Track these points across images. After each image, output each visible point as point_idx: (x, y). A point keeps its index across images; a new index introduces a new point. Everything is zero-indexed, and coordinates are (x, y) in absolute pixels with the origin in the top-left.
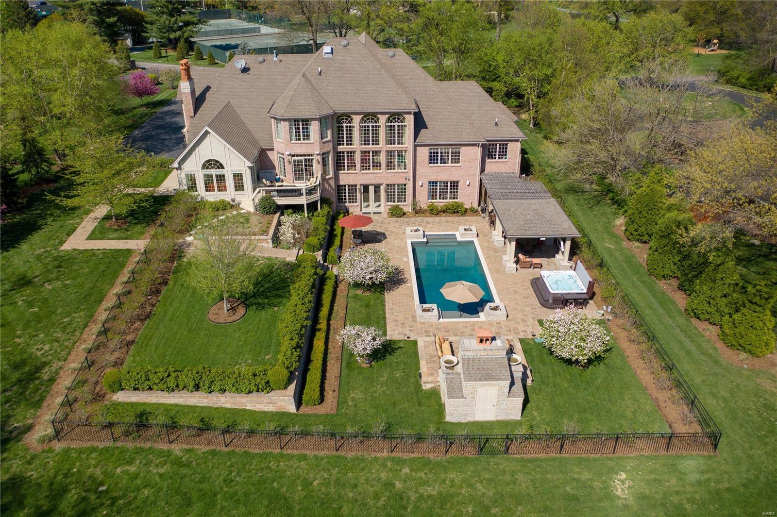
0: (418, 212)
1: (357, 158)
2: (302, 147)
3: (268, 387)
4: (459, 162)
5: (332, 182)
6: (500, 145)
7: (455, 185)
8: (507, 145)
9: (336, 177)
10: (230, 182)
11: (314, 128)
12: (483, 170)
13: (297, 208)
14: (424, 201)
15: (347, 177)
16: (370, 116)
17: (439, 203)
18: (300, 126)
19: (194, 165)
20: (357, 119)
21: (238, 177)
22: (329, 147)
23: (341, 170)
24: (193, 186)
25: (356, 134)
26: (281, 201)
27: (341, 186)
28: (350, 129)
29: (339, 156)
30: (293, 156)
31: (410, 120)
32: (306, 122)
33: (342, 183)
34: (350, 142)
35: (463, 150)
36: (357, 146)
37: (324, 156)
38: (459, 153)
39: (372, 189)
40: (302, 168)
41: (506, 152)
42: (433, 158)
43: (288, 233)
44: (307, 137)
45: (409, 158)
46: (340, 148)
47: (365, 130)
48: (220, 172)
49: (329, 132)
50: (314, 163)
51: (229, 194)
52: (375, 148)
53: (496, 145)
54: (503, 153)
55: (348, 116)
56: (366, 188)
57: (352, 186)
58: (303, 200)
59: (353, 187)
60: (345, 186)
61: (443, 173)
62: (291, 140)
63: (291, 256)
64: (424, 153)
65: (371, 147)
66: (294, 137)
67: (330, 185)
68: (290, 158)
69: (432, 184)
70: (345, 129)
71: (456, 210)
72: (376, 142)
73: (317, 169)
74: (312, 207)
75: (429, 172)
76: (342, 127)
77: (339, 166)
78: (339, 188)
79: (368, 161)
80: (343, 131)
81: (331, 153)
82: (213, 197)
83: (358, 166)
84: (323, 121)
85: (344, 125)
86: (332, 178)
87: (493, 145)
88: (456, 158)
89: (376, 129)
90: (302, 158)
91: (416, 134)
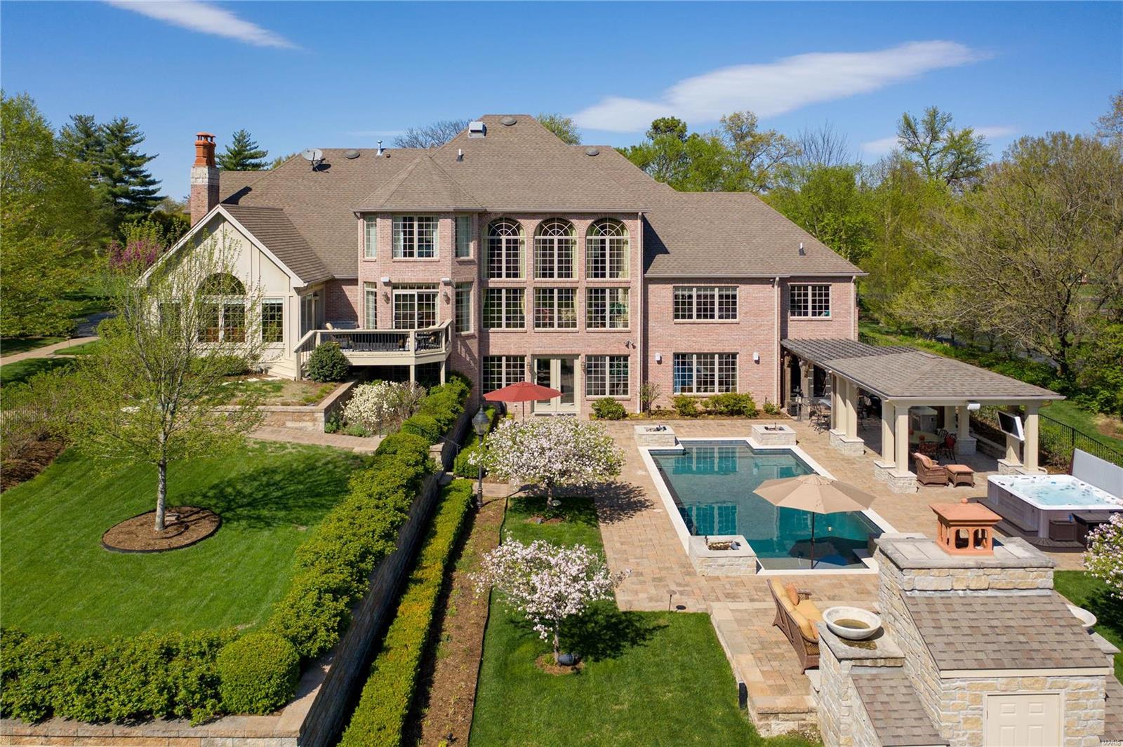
0: (653, 413)
1: (528, 304)
2: (415, 271)
4: (734, 317)
5: (474, 345)
6: (814, 288)
7: (729, 360)
8: (827, 288)
9: (483, 338)
10: (254, 323)
11: (442, 234)
12: (784, 335)
14: (666, 394)
15: (503, 342)
16: (556, 222)
17: (698, 398)
18: (414, 228)
20: (528, 228)
22: (471, 274)
23: (493, 326)
25: (527, 256)
26: (359, 358)
27: (493, 358)
28: (514, 246)
29: (489, 298)
30: (395, 286)
31: (633, 233)
32: (428, 219)
33: (493, 351)
34: (514, 272)
35: (742, 291)
36: (528, 277)
37: (460, 289)
38: (734, 297)
39: (555, 366)
40: (413, 312)
41: (827, 301)
42: (681, 309)
44: (426, 248)
45: (633, 303)
46: (493, 283)
47: (544, 248)
48: (235, 300)
49: (472, 246)
50: (439, 301)
51: (250, 347)
52: (565, 282)
53: (806, 288)
54: (822, 306)
55: (510, 221)
56: (544, 364)
57: (515, 358)
58: (407, 358)
59: (516, 362)
60: (500, 359)
61: (704, 336)
62: (394, 255)
64: (663, 296)
65: (556, 281)
66: (401, 250)
67: (469, 351)
68: (388, 289)
69: (681, 359)
70: (504, 245)
71: (737, 410)
72: (566, 271)
73: (444, 312)
75: (674, 336)
76: (500, 241)
77: (488, 320)
78: (489, 363)
79: (551, 309)
80: (500, 248)
81: (475, 285)
83: (529, 318)
84: (462, 220)
85: (504, 238)
86: (472, 337)
87: (799, 288)
88: (729, 306)
89: (566, 247)
90: (415, 292)
91: (647, 262)
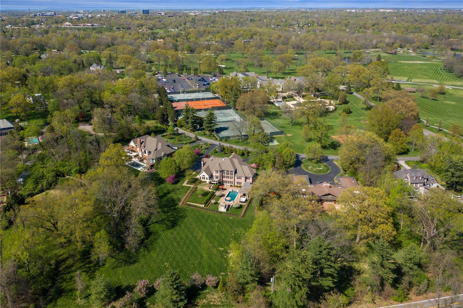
0: (235, 186)
2: (217, 174)
3: (202, 204)
7: (241, 183)
9: (222, 179)
10: (206, 178)
11: (219, 172)
12: (245, 181)
13: (214, 184)
15: (224, 179)
16: (228, 171)
17: (238, 185)
18: (217, 172)
19: (201, 176)
20: (226, 171)
21: (207, 178)
24: (201, 178)
25: (225, 173)
26: (212, 182)
31: (233, 172)
36: (226, 175)
37: (220, 176)
39: (228, 182)
40: (217, 177)
42: (237, 178)
43: (211, 187)
45: (234, 178)
46: (223, 175)
47: (227, 173)
48: (204, 177)
49: (221, 173)
51: (205, 180)
53: (248, 177)
54: (249, 179)
55: (224, 171)
58: (215, 183)
59: (225, 181)
61: (239, 180)
62: (215, 173)
63: (211, 190)
64: (236, 177)
65: (228, 175)
67: (220, 181)
68: (215, 176)
69: (237, 182)
73: (219, 178)
74: (217, 184)
75: (237, 180)
77: (223, 177)
78: (223, 181)
79: (228, 177)
80: (223, 173)
82: (203, 180)
83: (226, 178)
84: (220, 171)
88: (241, 179)
91: (235, 174)
